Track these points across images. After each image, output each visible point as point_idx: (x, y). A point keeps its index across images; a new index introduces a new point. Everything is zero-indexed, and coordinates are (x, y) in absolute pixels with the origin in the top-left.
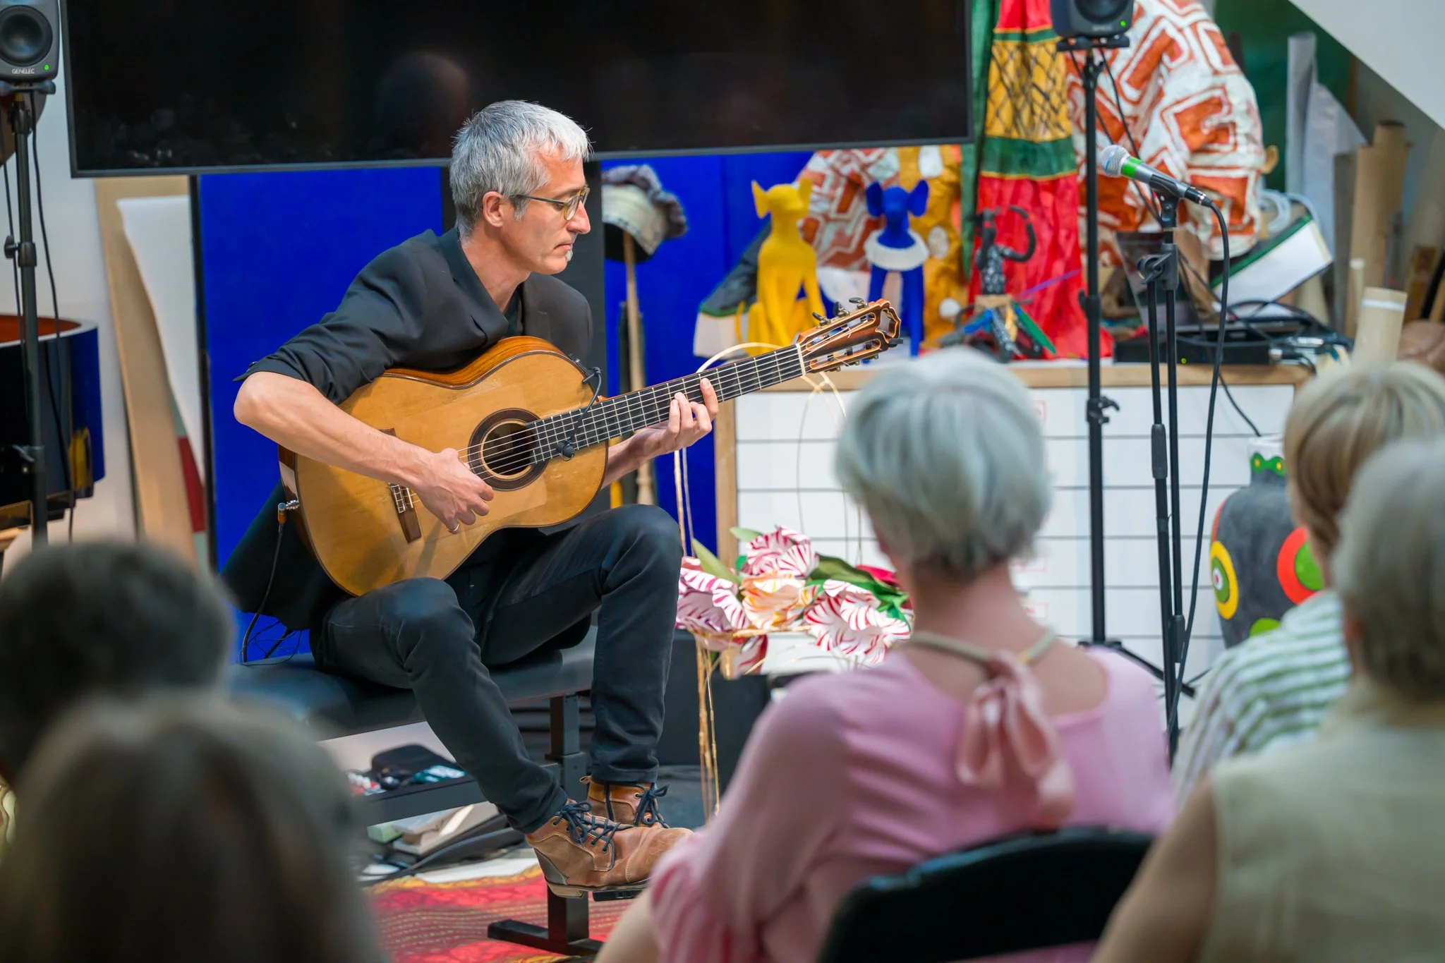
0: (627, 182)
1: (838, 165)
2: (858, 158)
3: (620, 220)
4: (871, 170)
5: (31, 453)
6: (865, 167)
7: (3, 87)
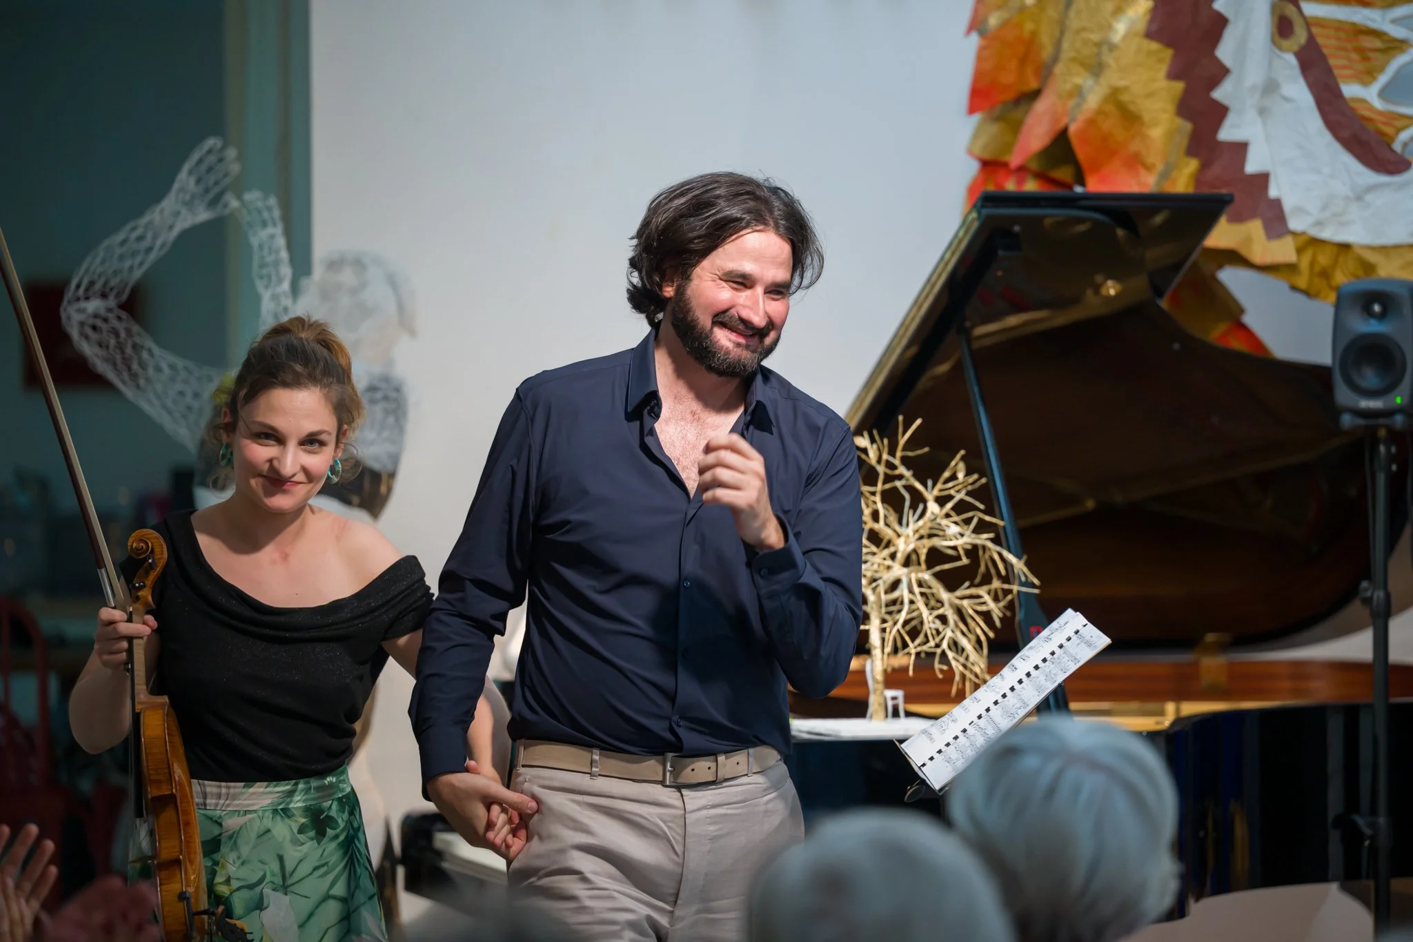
5: (1373, 826)
7: (1347, 420)
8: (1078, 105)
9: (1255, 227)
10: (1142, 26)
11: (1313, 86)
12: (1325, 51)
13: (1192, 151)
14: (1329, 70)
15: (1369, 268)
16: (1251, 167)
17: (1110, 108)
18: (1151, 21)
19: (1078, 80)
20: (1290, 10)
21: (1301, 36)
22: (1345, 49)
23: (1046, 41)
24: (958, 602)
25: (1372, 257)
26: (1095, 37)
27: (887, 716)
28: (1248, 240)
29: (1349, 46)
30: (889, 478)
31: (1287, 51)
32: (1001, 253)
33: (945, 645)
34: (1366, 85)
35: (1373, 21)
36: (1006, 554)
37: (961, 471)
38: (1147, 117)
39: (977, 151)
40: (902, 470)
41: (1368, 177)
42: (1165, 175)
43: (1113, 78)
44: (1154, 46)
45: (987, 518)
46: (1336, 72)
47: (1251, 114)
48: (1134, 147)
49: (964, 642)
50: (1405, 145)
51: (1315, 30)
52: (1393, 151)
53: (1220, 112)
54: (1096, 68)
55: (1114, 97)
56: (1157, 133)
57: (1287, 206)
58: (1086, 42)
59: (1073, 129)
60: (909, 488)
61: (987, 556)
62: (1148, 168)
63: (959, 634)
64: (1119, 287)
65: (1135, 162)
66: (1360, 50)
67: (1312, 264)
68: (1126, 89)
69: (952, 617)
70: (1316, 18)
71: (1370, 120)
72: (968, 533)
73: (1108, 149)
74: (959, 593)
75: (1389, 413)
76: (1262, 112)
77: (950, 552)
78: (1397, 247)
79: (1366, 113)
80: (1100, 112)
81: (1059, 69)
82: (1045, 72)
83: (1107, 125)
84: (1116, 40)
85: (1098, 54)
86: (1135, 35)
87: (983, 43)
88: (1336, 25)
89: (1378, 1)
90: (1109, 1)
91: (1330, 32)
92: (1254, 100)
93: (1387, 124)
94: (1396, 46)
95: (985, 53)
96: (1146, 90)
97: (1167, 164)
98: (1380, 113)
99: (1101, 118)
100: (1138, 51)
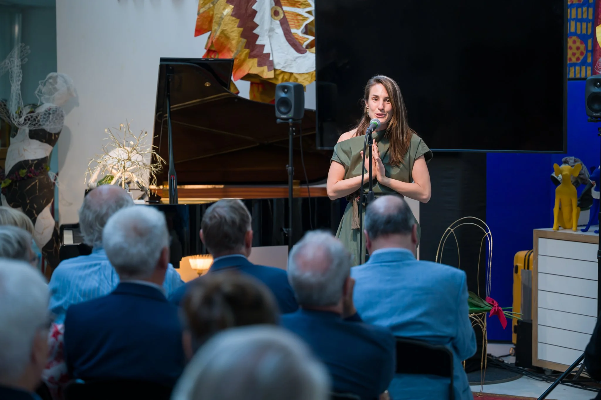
7: (278, 121)
8: (216, 34)
9: (265, 68)
10: (230, 13)
11: (283, 29)
12: (288, 20)
13: (246, 47)
14: (288, 25)
15: (296, 79)
16: (265, 52)
17: (222, 35)
18: (233, 12)
19: (216, 28)
20: (279, 9)
21: (282, 16)
22: (293, 19)
25: (297, 76)
26: (219, 16)
28: (263, 71)
29: (295, 18)
31: (277, 20)
34: (298, 29)
35: (300, 12)
38: (231, 38)
41: (297, 54)
42: (237, 53)
43: (222, 27)
44: (234, 18)
45: (154, 146)
46: (290, 26)
47: (266, 37)
48: (229, 46)
50: (306, 46)
51: (286, 14)
52: (303, 48)
53: (257, 37)
54: (219, 25)
55: (223, 32)
56: (234, 42)
57: (275, 62)
62: (232, 52)
64: (210, 84)
65: (229, 50)
66: (297, 20)
67: (283, 78)
68: (226, 30)
70: (286, 11)
71: (297, 39)
73: (223, 47)
75: (287, 119)
76: (270, 36)
78: (303, 74)
79: (296, 37)
80: (219, 36)
83: (222, 40)
84: (223, 17)
85: (220, 21)
86: (229, 15)
87: (198, 17)
88: (292, 13)
89: (301, 6)
90: (222, 6)
91: (290, 15)
92: (267, 33)
93: (302, 40)
94: (305, 19)
95: (199, 20)
96: (232, 30)
97: (237, 51)
98: (300, 37)
99: (220, 38)
100: (229, 20)
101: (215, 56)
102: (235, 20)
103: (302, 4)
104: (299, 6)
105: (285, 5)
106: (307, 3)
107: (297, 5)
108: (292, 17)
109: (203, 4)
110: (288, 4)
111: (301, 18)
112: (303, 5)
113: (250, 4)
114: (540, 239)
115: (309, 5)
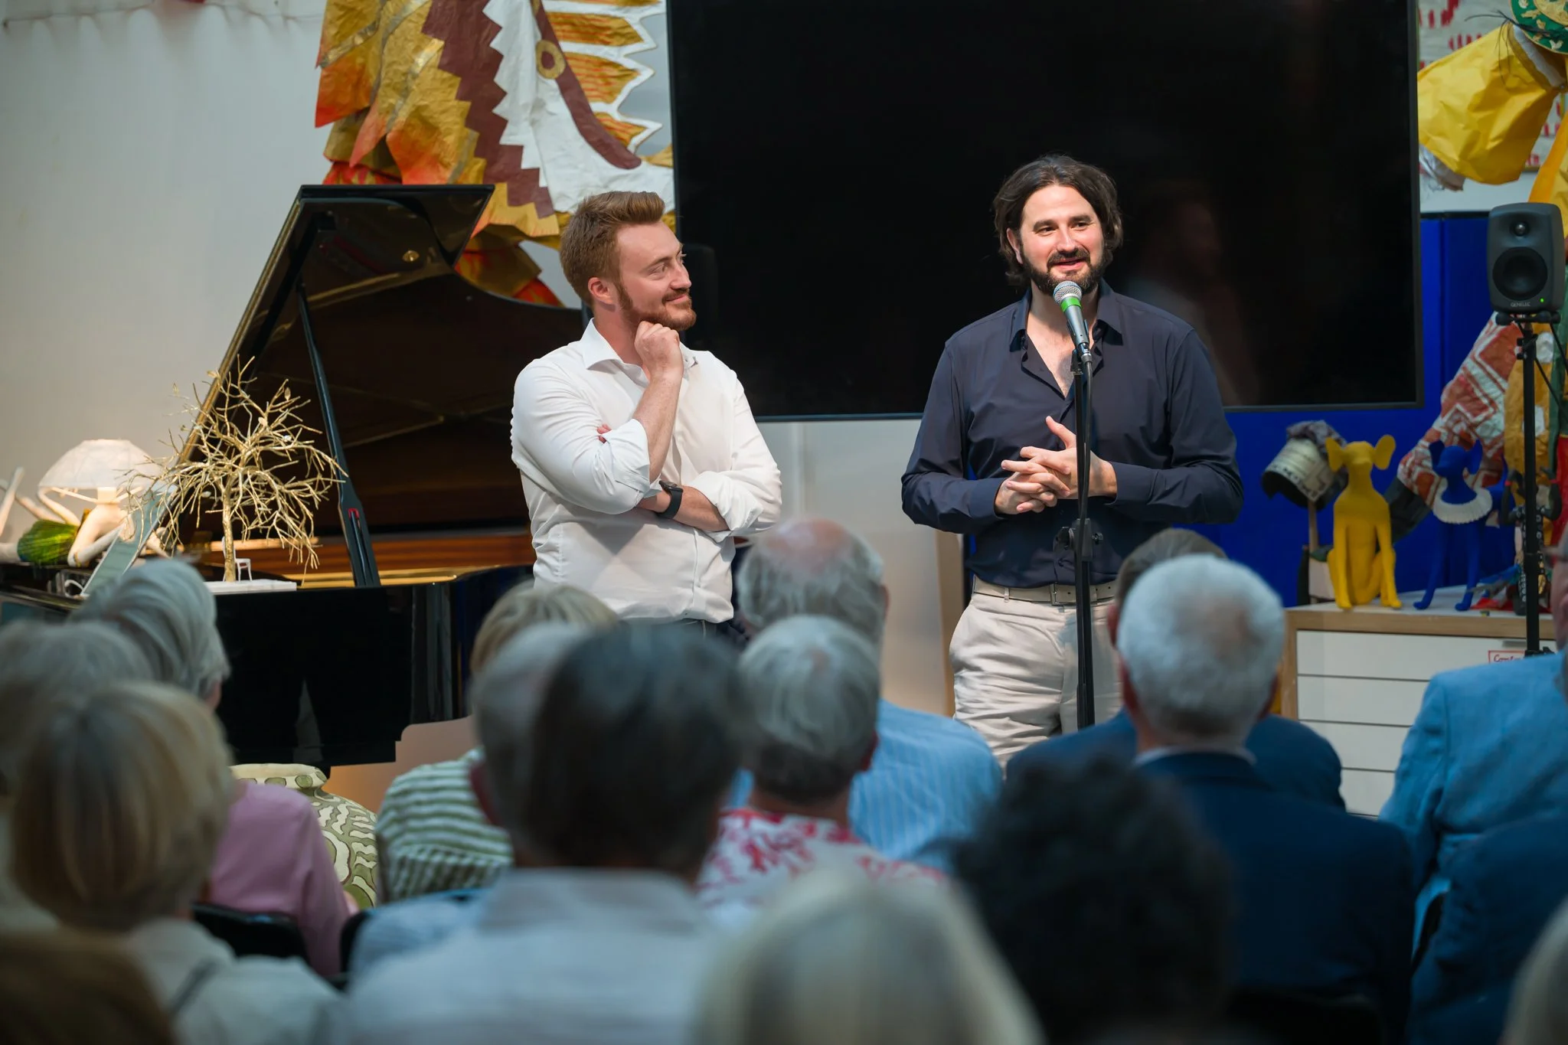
0: (1303, 436)
1: (1451, 424)
2: (1467, 418)
3: (1285, 470)
4: (1478, 430)
6: (1472, 426)
8: (393, 119)
9: (530, 209)
10: (436, 60)
11: (570, 104)
12: (579, 78)
13: (478, 153)
14: (581, 92)
16: (526, 164)
17: (414, 121)
18: (443, 56)
19: (392, 101)
20: (551, 48)
21: (560, 67)
22: (593, 77)
23: (371, 70)
24: (286, 491)
26: (403, 68)
27: (237, 579)
28: (525, 218)
29: (596, 74)
30: (233, 401)
31: (550, 78)
32: (319, 231)
33: (274, 523)
34: (608, 102)
35: (612, 55)
36: (323, 454)
37: (287, 395)
38: (443, 128)
39: (329, 154)
40: (243, 394)
41: (612, 171)
42: (459, 171)
43: (415, 99)
44: (446, 75)
45: (309, 429)
46: (587, 93)
47: (525, 125)
48: (435, 150)
49: (290, 521)
50: (637, 147)
51: (571, 62)
52: (628, 152)
53: (502, 123)
54: (404, 92)
55: (418, 112)
56: (450, 140)
57: (554, 192)
58: (396, 72)
59: (388, 137)
60: (251, 408)
61: (312, 457)
62: (446, 166)
63: (286, 515)
64: (417, 256)
65: (436, 162)
66: (603, 77)
68: (426, 107)
69: (281, 502)
70: (571, 53)
71: (610, 128)
72: (295, 440)
73: (416, 153)
74: (287, 485)
76: (533, 123)
77: (282, 454)
79: (608, 123)
80: (408, 124)
81: (380, 92)
82: (372, 94)
83: (414, 134)
84: (417, 70)
85: (405, 81)
86: (432, 67)
87: (325, 73)
88: (586, 58)
89: (615, 40)
90: (411, 41)
91: (582, 64)
92: (526, 114)
93: (624, 131)
94: (628, 74)
95: (326, 80)
96: (441, 109)
97: (460, 163)
98: (618, 123)
99: (409, 129)
100: (434, 79)
101: (362, 178)
102: (450, 79)
103: (615, 34)
104: (607, 39)
105: (566, 38)
106: (626, 31)
107: (602, 37)
108: (588, 69)
109: (338, 36)
110: (573, 35)
111: (615, 72)
112: (618, 38)
113: (485, 34)
114: (1301, 635)
115: (634, 38)
